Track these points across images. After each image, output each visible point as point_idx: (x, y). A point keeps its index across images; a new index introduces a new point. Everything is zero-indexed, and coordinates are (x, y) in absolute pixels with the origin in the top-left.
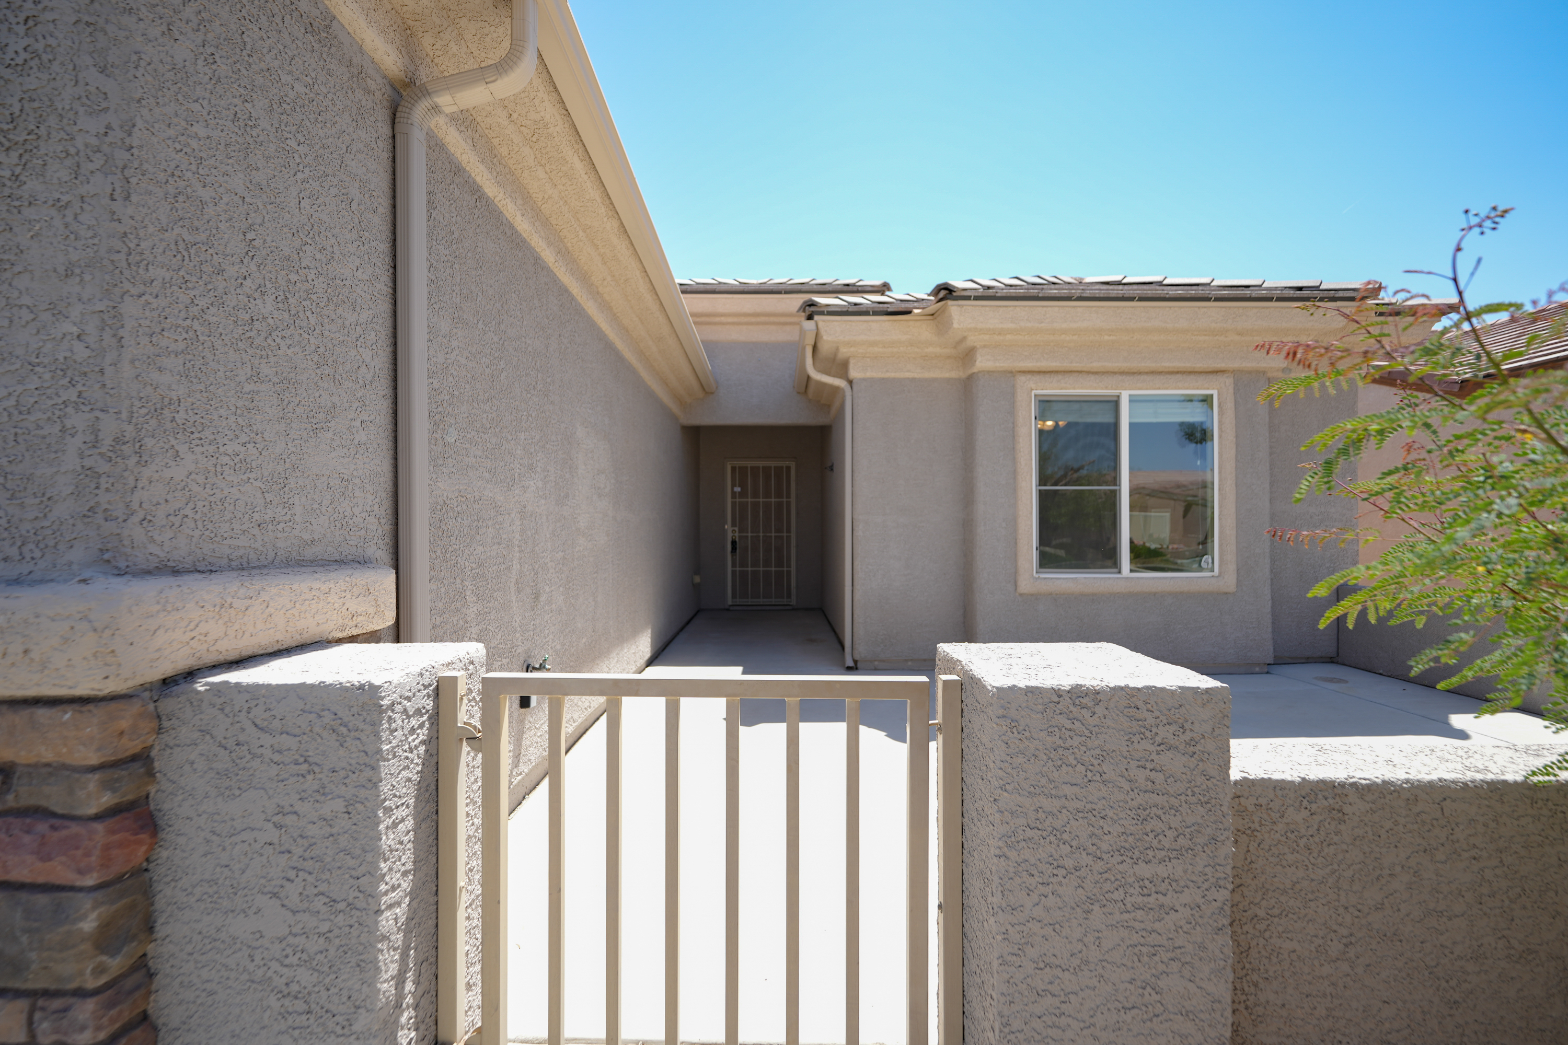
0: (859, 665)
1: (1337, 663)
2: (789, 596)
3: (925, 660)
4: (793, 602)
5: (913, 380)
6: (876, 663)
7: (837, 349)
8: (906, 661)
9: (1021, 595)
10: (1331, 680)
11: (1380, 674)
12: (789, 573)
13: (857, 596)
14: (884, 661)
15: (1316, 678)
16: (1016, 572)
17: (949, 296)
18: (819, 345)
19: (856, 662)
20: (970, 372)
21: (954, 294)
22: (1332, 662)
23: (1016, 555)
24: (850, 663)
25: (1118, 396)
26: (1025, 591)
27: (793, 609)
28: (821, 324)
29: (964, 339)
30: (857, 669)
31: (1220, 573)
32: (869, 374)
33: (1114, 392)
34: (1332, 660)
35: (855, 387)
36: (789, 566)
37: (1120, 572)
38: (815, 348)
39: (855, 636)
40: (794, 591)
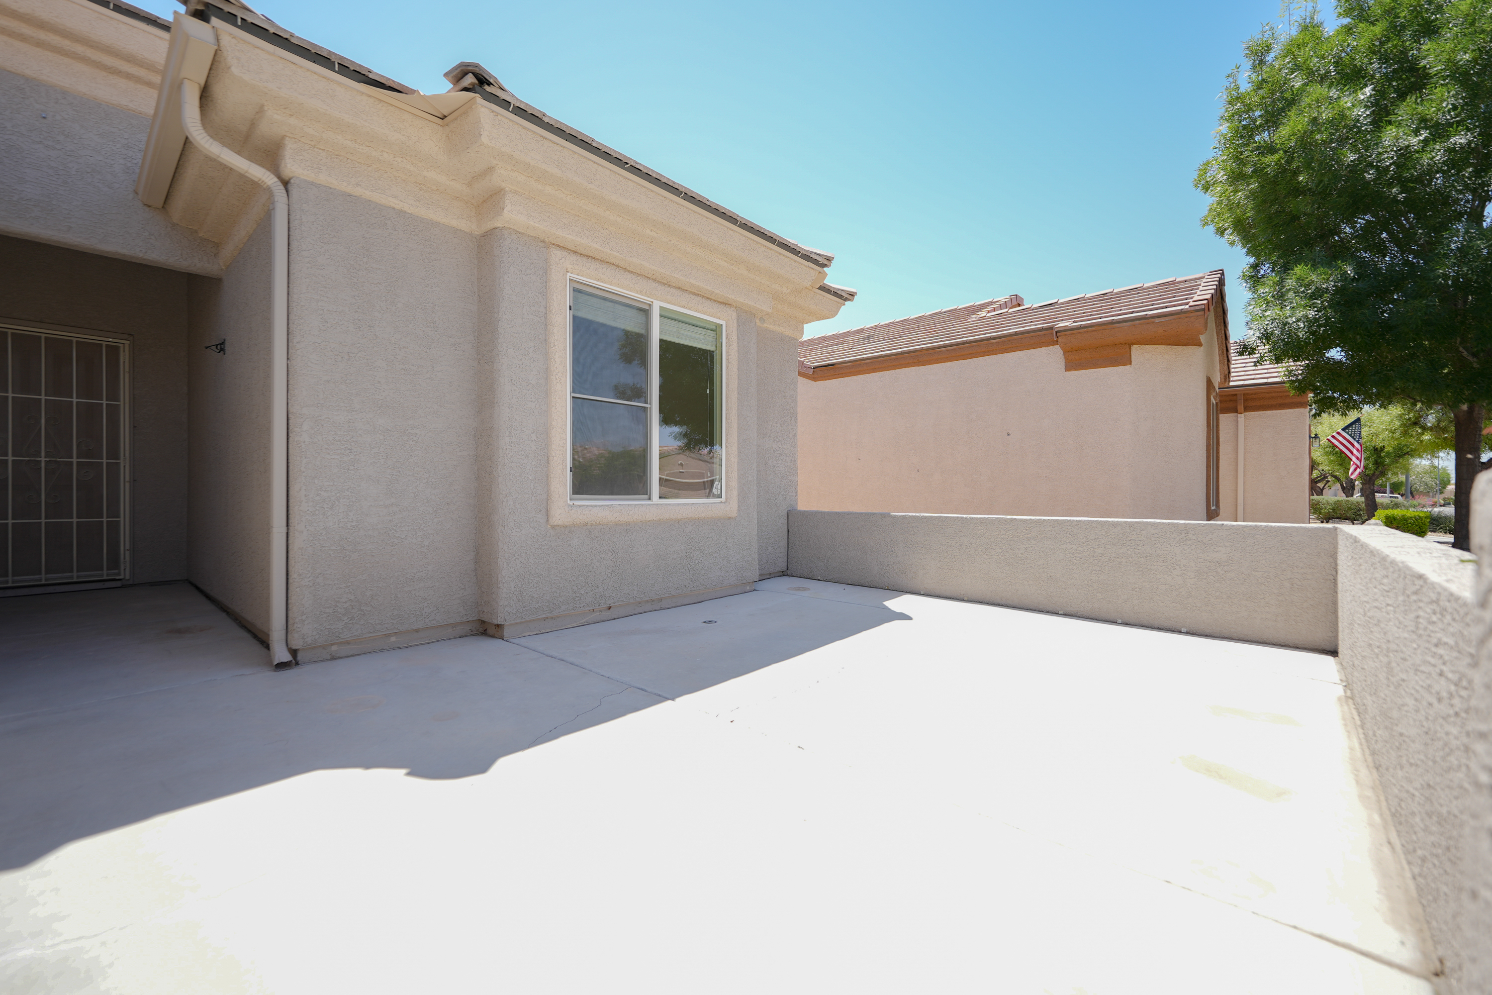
0: (300, 657)
1: (787, 575)
2: (114, 562)
3: (417, 631)
4: (125, 572)
5: (401, 213)
6: (334, 648)
7: (261, 111)
8: (388, 636)
9: (553, 527)
10: (798, 589)
11: (819, 580)
12: (114, 527)
13: (297, 543)
14: (348, 643)
15: (788, 589)
16: (548, 499)
17: (478, 88)
18: (218, 90)
19: (294, 652)
20: (490, 225)
21: (488, 88)
22: (784, 575)
23: (548, 476)
24: (281, 654)
25: (650, 305)
26: (560, 523)
27: (122, 587)
28: (225, 40)
29: (490, 169)
30: (297, 664)
31: (726, 499)
32: (323, 178)
33: (648, 299)
34: (783, 574)
35: (294, 191)
36: (114, 511)
37: (650, 499)
38: (205, 94)
39: (294, 610)
40: (125, 554)
